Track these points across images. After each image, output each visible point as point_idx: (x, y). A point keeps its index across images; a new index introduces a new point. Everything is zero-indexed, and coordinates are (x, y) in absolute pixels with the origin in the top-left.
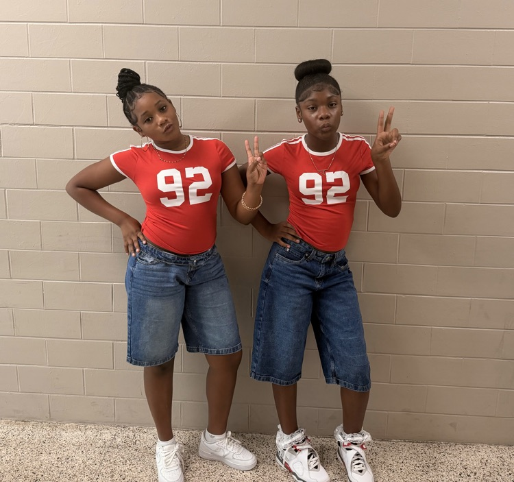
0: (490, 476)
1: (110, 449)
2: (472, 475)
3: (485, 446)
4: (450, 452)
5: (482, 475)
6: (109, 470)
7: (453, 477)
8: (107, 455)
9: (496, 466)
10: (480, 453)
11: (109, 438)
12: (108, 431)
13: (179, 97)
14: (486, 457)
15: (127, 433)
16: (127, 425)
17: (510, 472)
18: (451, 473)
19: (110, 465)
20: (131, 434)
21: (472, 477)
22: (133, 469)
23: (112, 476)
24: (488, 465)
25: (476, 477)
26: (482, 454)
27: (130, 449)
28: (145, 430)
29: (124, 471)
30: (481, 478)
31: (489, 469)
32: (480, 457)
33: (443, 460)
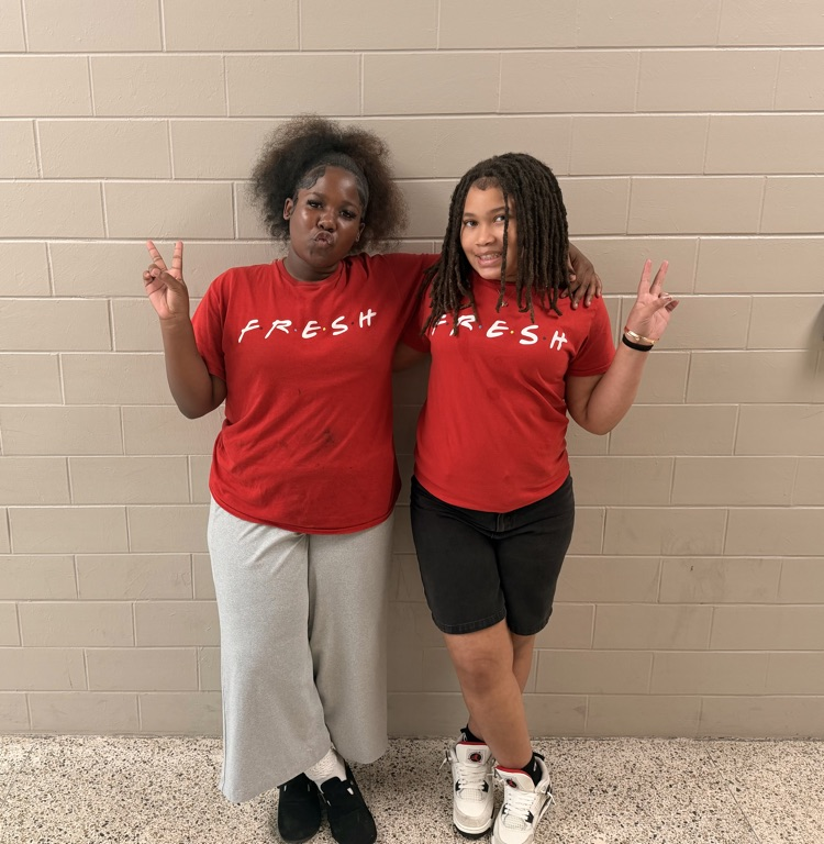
0: (639, 791)
1: (21, 776)
2: (610, 790)
3: (632, 741)
4: (576, 753)
5: (625, 790)
6: (17, 812)
7: (579, 794)
8: (15, 787)
9: (648, 773)
10: (623, 753)
11: (21, 757)
12: (19, 746)
13: (99, 181)
14: (633, 758)
15: (50, 747)
16: (50, 734)
17: (671, 782)
18: (576, 788)
19: (18, 804)
20: (57, 749)
21: (610, 793)
22: (56, 809)
23: (21, 823)
24: (635, 771)
25: (615, 793)
26: (627, 754)
27: (54, 774)
28: (81, 741)
29: (42, 813)
30: (625, 794)
31: (637, 779)
32: (624, 760)
33: (564, 768)
